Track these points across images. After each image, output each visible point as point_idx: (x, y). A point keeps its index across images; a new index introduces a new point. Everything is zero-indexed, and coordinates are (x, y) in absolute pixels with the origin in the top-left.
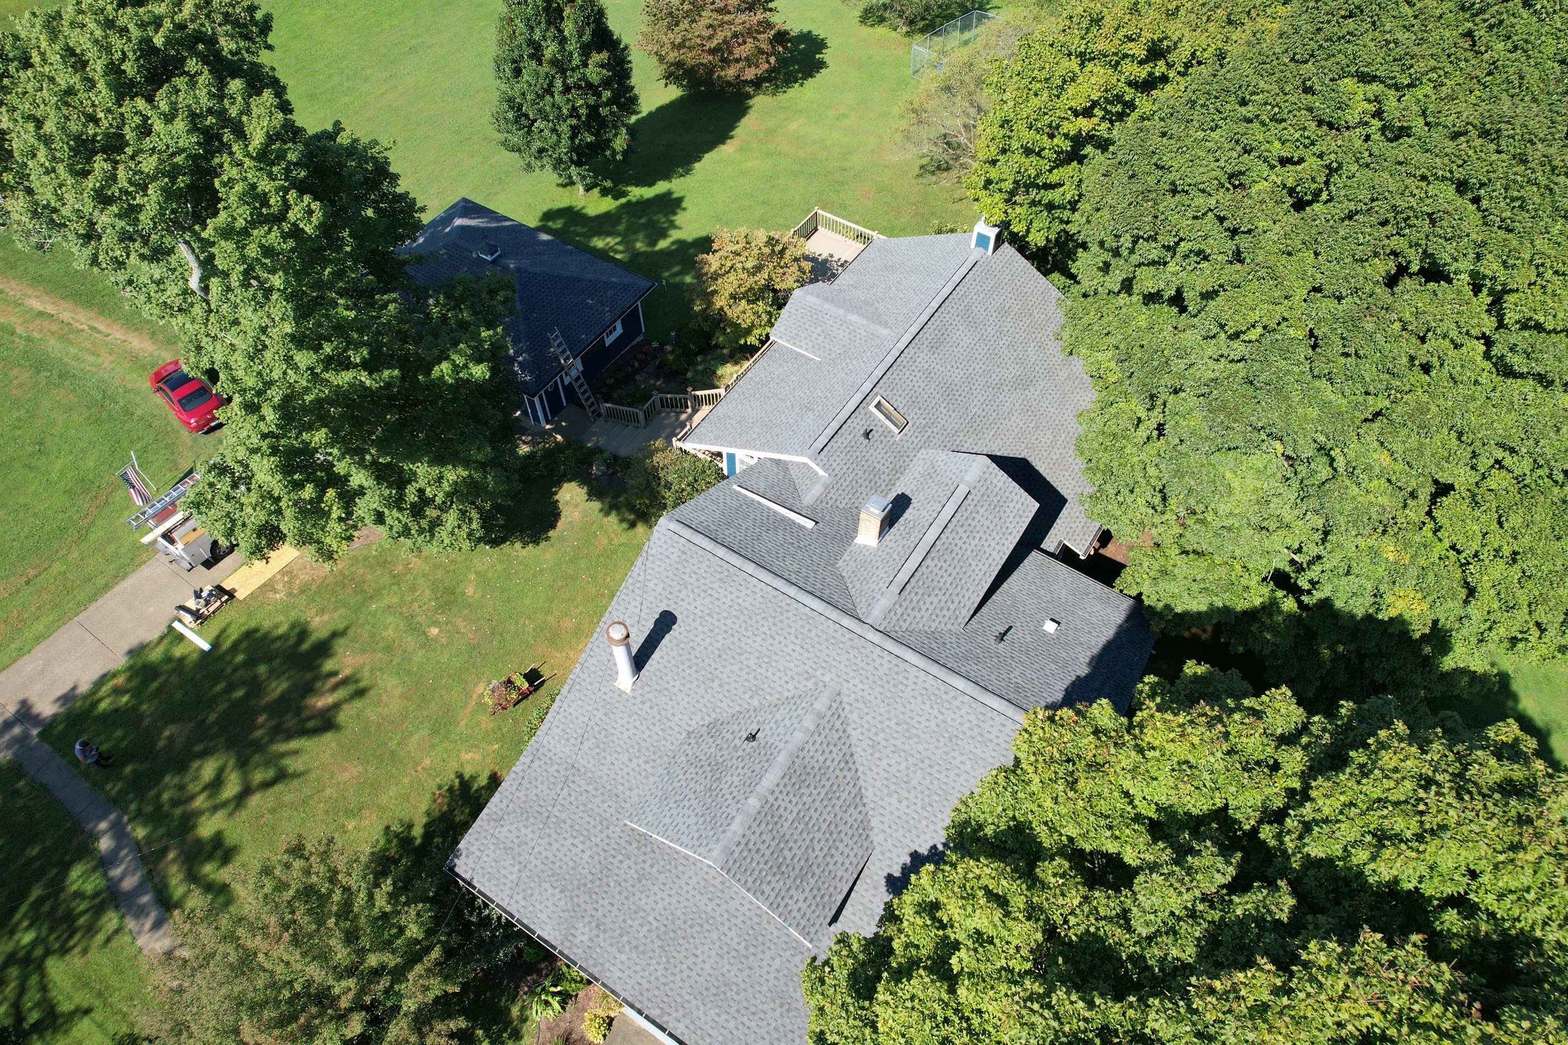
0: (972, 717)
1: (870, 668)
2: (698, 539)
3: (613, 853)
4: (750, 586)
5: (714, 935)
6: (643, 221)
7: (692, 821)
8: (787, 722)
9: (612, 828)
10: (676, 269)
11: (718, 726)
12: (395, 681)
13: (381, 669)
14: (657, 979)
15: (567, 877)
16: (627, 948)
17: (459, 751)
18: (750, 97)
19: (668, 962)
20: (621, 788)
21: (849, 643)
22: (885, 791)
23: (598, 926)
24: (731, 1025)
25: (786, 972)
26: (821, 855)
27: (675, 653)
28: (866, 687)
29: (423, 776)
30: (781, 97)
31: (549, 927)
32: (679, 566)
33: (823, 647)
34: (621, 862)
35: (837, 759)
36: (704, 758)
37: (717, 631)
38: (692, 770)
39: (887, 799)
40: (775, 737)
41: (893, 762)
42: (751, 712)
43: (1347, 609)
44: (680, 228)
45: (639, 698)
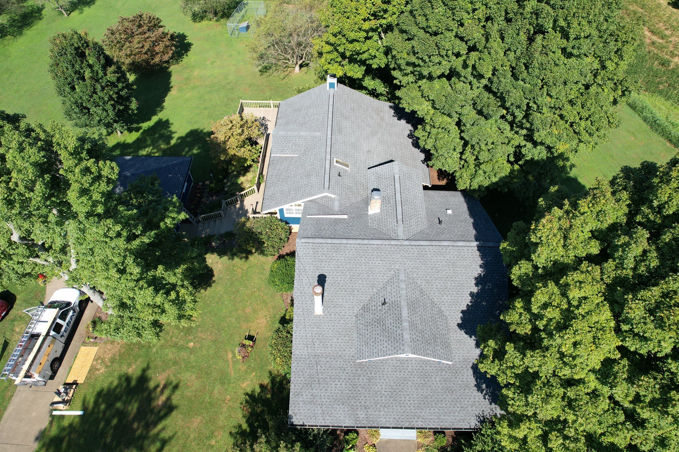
0: (456, 253)
1: (411, 255)
2: (317, 241)
3: (353, 378)
4: (348, 248)
5: (410, 383)
6: (157, 136)
7: (386, 344)
8: (393, 290)
9: (346, 369)
10: (187, 149)
11: (366, 307)
12: (190, 374)
13: (179, 373)
14: (400, 412)
15: (341, 398)
16: (382, 409)
17: (239, 385)
18: (168, 68)
19: (400, 404)
20: (340, 352)
21: (398, 250)
22: (440, 295)
23: (365, 408)
24: (436, 410)
25: (443, 380)
26: (435, 330)
27: (333, 289)
28: (413, 262)
29: (231, 403)
30: (181, 63)
31: (347, 421)
32: (315, 255)
33: (389, 256)
34: (358, 379)
35: (419, 293)
36: (371, 321)
37: (345, 272)
38: (369, 328)
39: (443, 298)
40: (393, 298)
41: (437, 284)
42: (376, 295)
43: (540, 158)
44: (176, 132)
45: (328, 314)
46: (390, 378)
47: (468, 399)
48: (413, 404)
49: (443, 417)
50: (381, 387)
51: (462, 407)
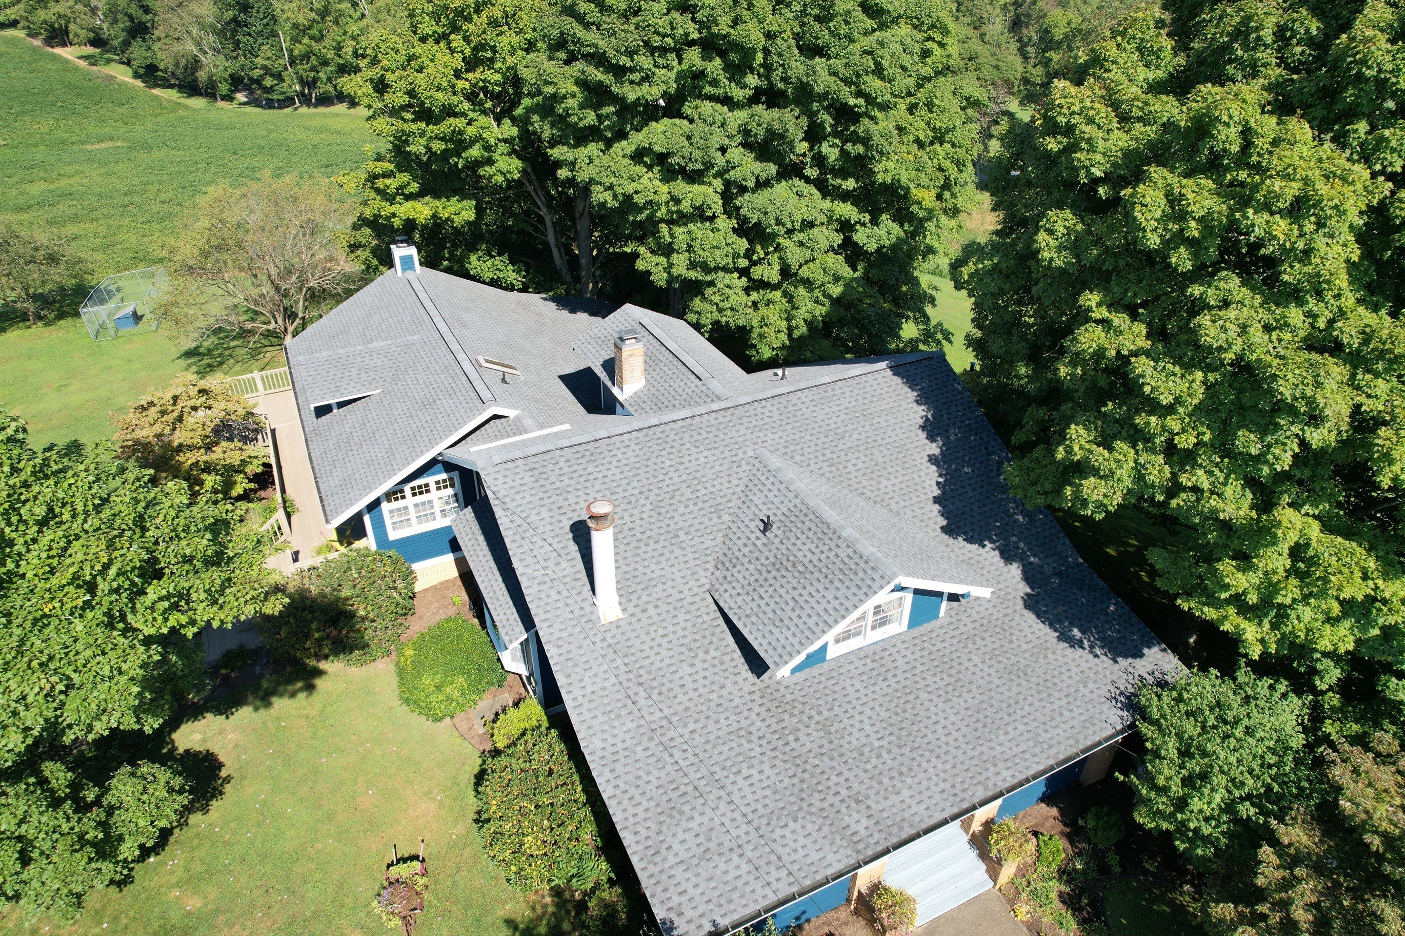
1: (767, 420)
4: (618, 445)
7: (830, 594)
8: (770, 495)
11: (725, 559)
21: (734, 417)
22: (874, 482)
25: (987, 657)
28: (780, 434)
32: (541, 482)
33: (722, 436)
39: (882, 486)
40: (781, 506)
42: (734, 526)
45: (637, 611)
46: (871, 704)
47: (1067, 674)
48: (961, 739)
49: (1045, 736)
50: (863, 734)
51: (1067, 696)
